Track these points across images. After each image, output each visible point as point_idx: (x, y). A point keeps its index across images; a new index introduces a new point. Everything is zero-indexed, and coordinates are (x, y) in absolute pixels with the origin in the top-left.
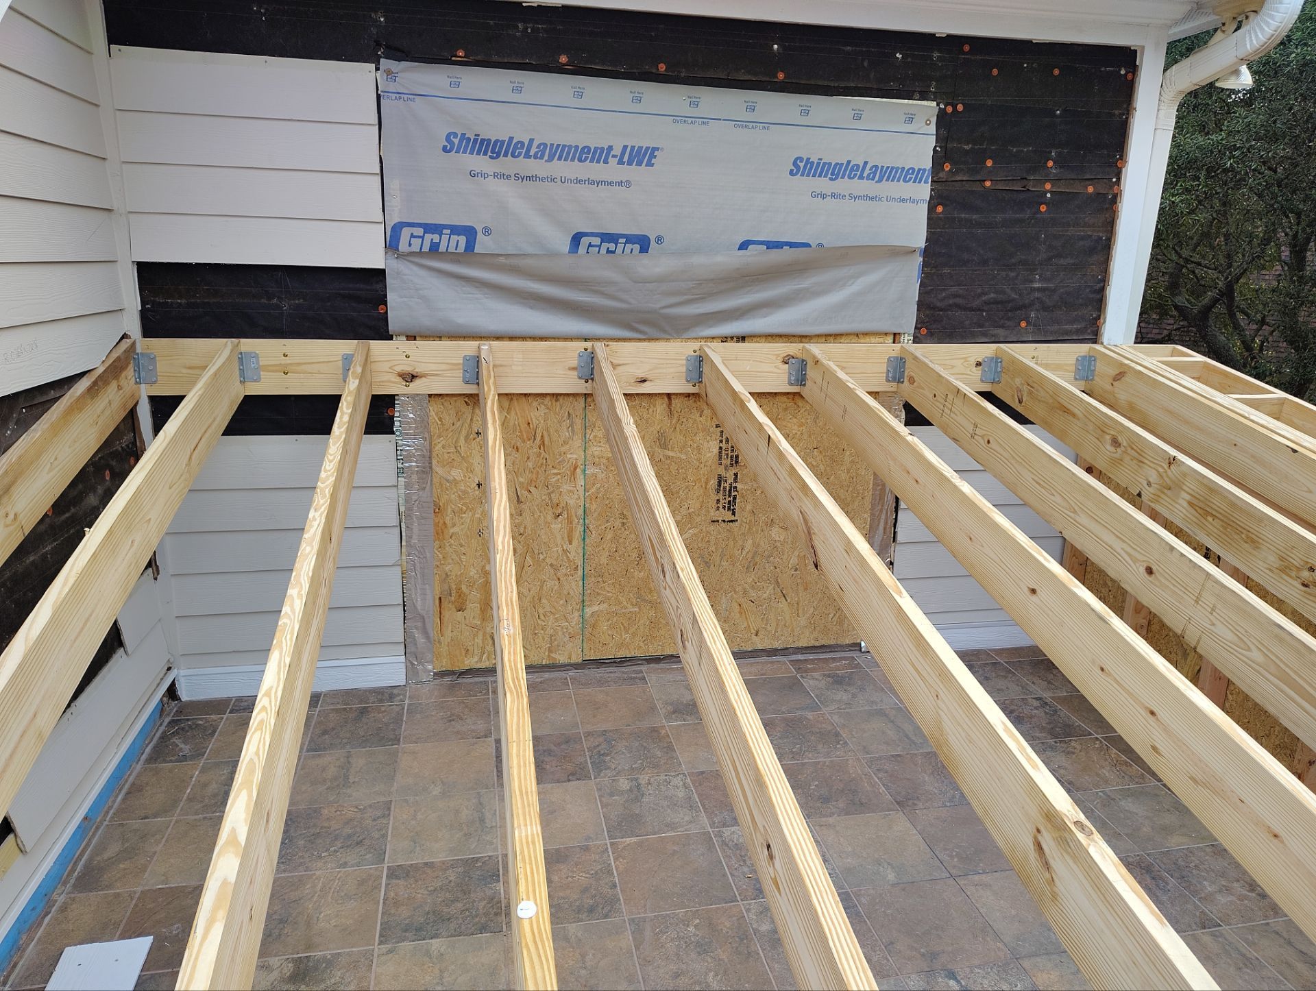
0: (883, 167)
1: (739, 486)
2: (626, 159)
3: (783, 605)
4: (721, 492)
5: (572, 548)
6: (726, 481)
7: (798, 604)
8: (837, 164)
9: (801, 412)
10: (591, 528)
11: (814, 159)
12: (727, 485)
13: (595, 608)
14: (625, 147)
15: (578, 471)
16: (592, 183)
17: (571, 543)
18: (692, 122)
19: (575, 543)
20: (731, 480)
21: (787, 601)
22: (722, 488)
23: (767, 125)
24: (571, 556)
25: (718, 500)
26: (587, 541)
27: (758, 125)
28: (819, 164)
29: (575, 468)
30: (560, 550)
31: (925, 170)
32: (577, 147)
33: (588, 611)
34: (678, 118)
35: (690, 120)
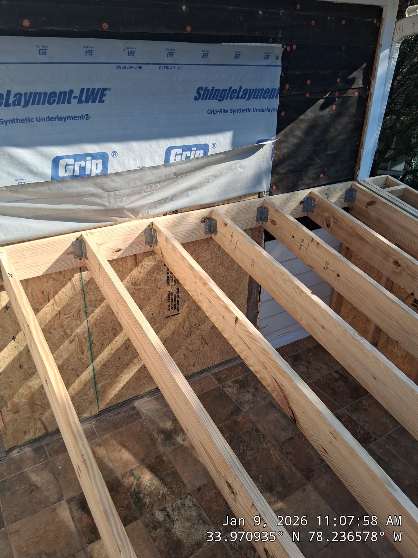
0: (250, 89)
1: (180, 295)
2: (84, 99)
3: (206, 348)
4: (170, 301)
5: (84, 357)
6: (172, 294)
7: (214, 345)
8: (223, 90)
9: (211, 246)
10: (95, 342)
11: (210, 88)
12: (173, 296)
13: (103, 383)
14: (82, 90)
15: (82, 312)
16: (60, 119)
17: (83, 353)
18: (130, 67)
19: (85, 353)
20: (175, 293)
21: (208, 345)
22: (170, 298)
23: (180, 66)
24: (84, 361)
25: (169, 306)
26: (93, 350)
27: (175, 66)
28: (212, 90)
29: (80, 311)
30: (77, 360)
31: (276, 89)
32: (46, 93)
33: (99, 386)
34: (120, 65)
35: (128, 66)
